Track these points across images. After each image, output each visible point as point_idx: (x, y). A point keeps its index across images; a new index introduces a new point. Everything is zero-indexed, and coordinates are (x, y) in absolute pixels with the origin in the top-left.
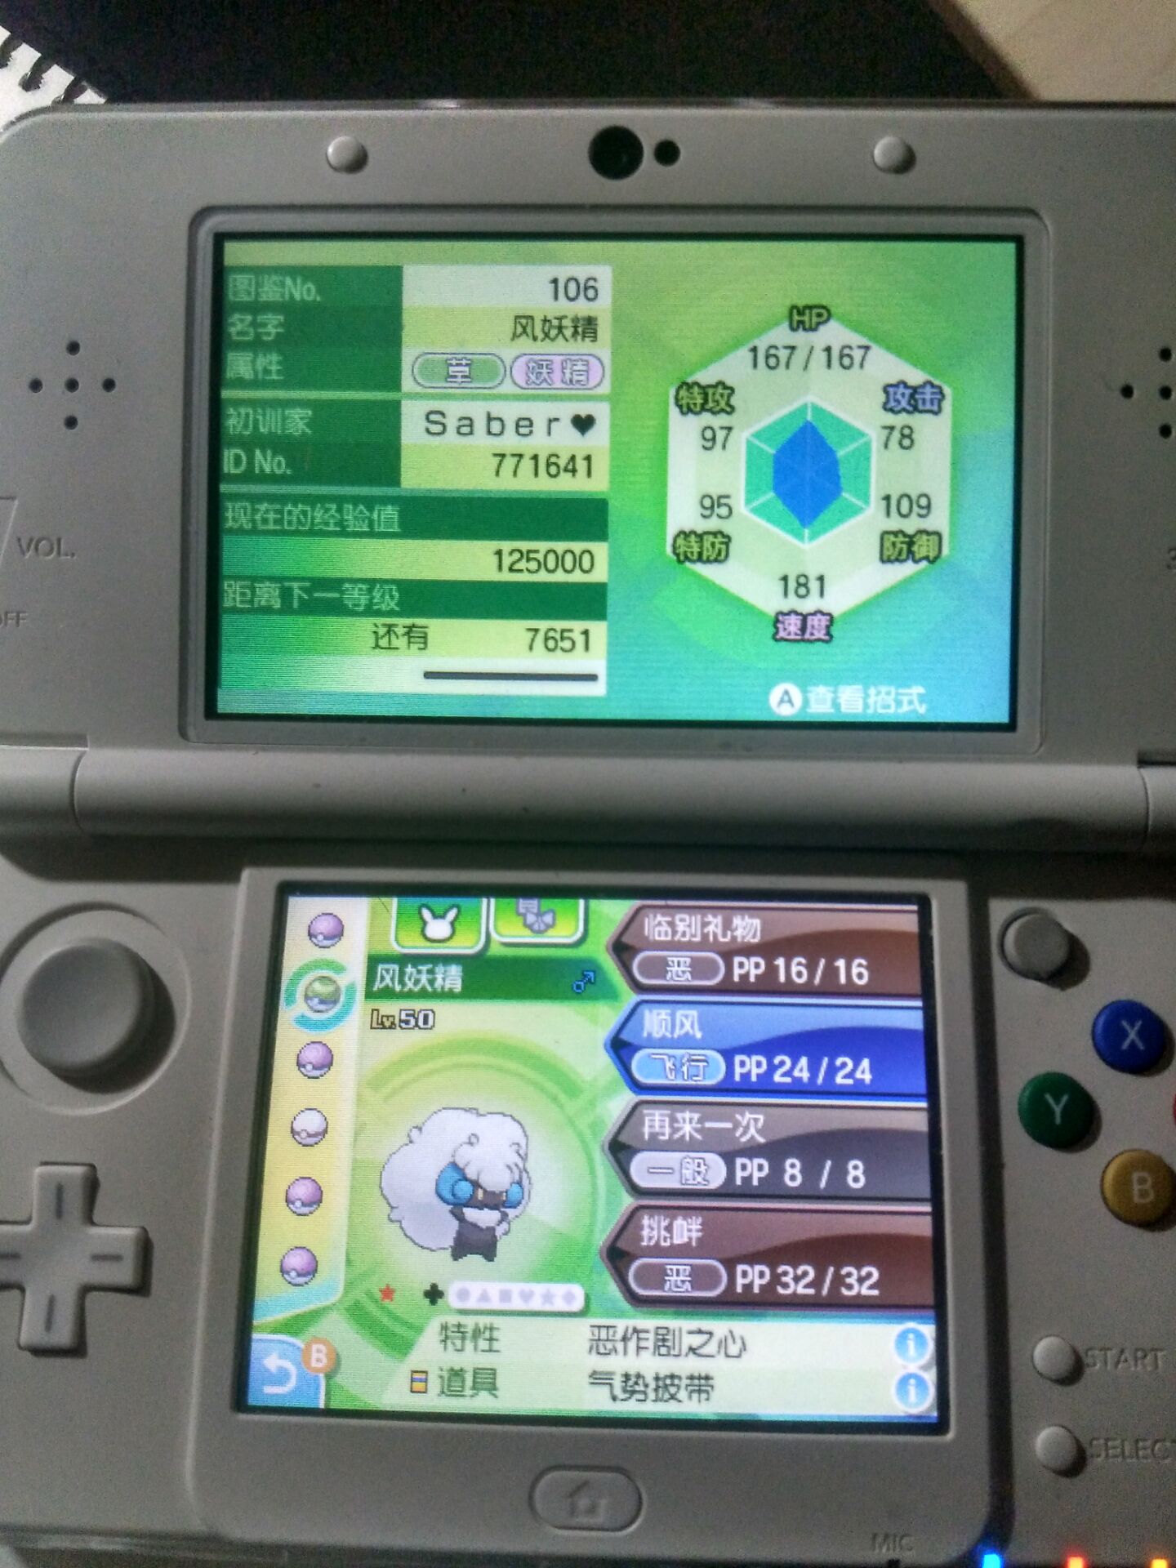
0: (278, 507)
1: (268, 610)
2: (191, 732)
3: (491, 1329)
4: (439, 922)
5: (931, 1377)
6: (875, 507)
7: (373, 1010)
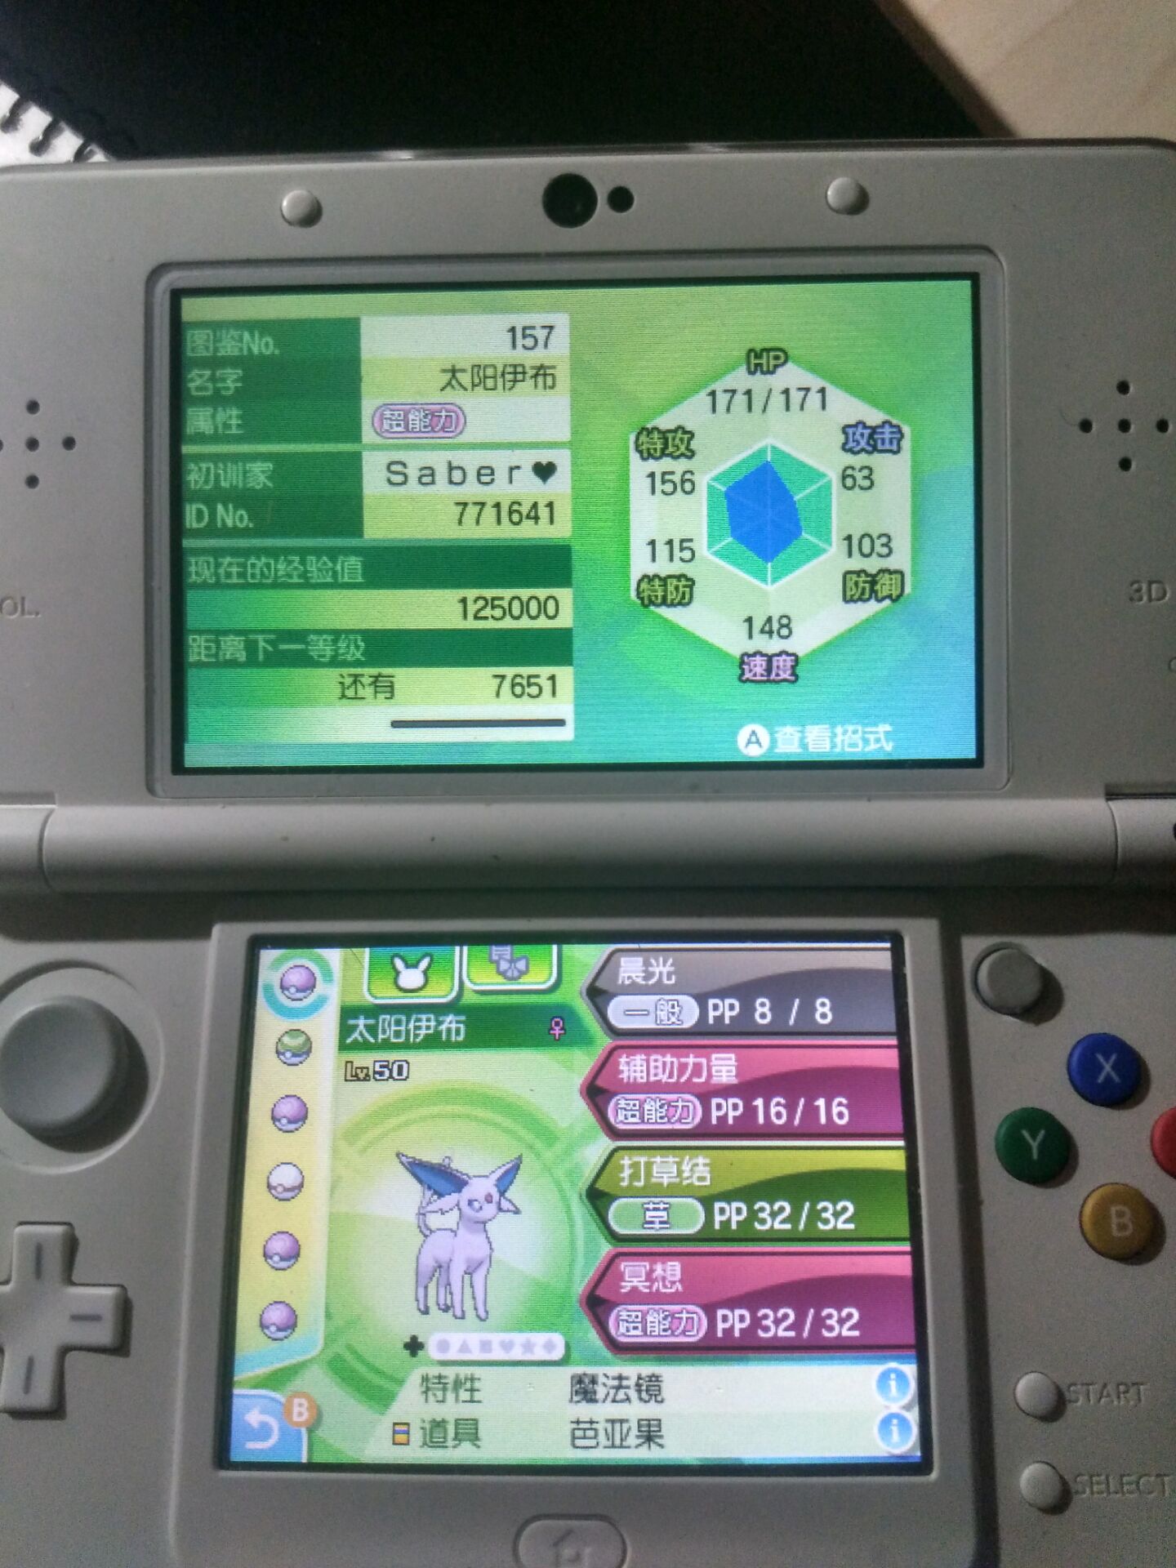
0: (242, 560)
1: (233, 663)
2: (158, 787)
3: (472, 1379)
4: (412, 971)
5: (913, 1417)
6: (836, 548)
7: (347, 1062)
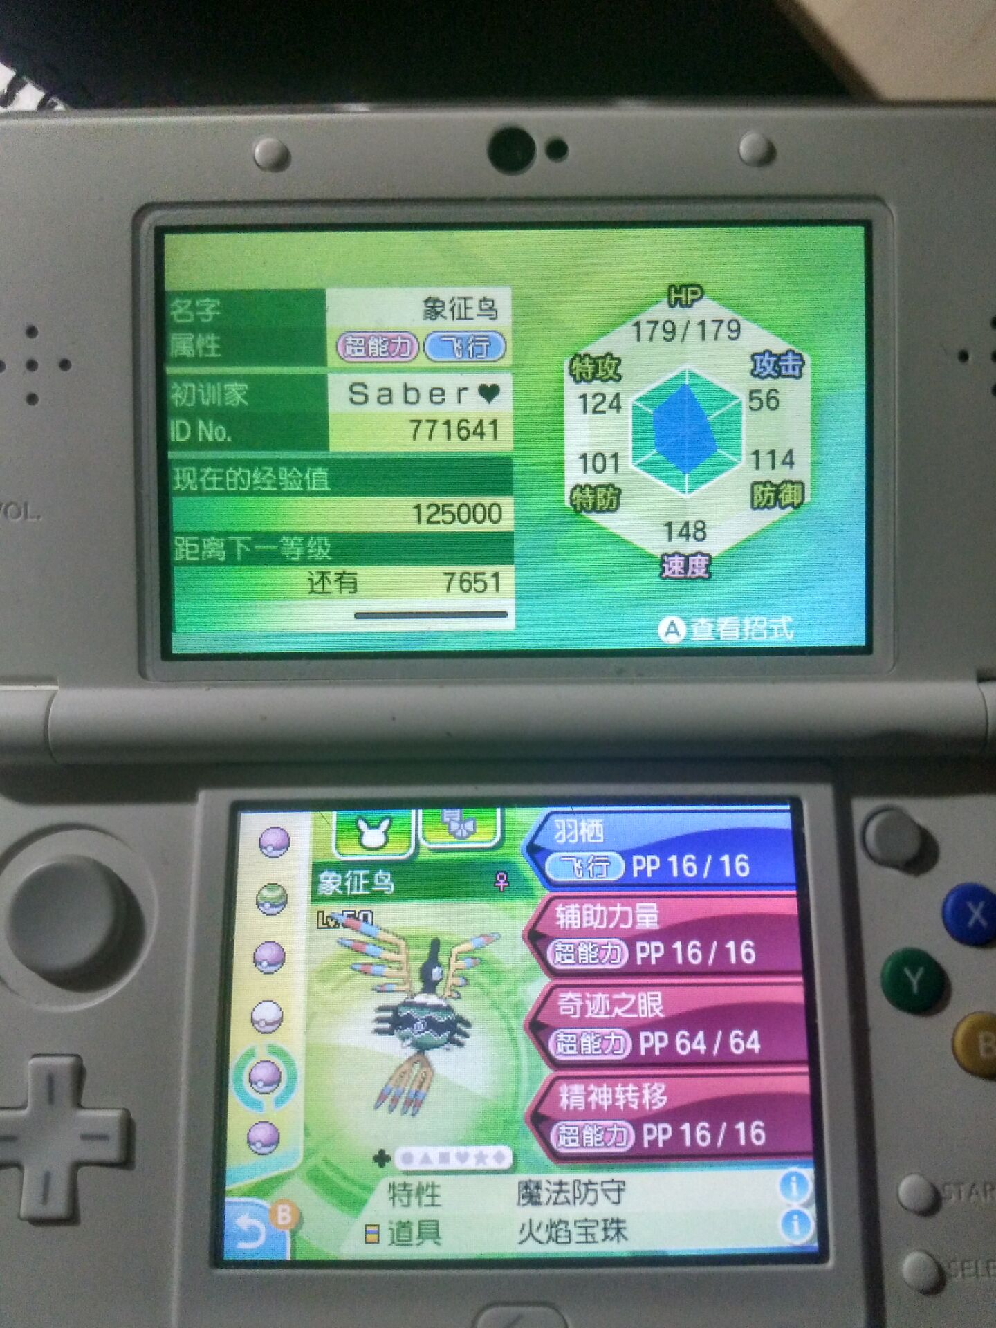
0: (221, 470)
1: (214, 562)
2: (149, 672)
3: (433, 1186)
4: (373, 832)
5: (811, 1213)
6: (746, 461)
7: (319, 912)
